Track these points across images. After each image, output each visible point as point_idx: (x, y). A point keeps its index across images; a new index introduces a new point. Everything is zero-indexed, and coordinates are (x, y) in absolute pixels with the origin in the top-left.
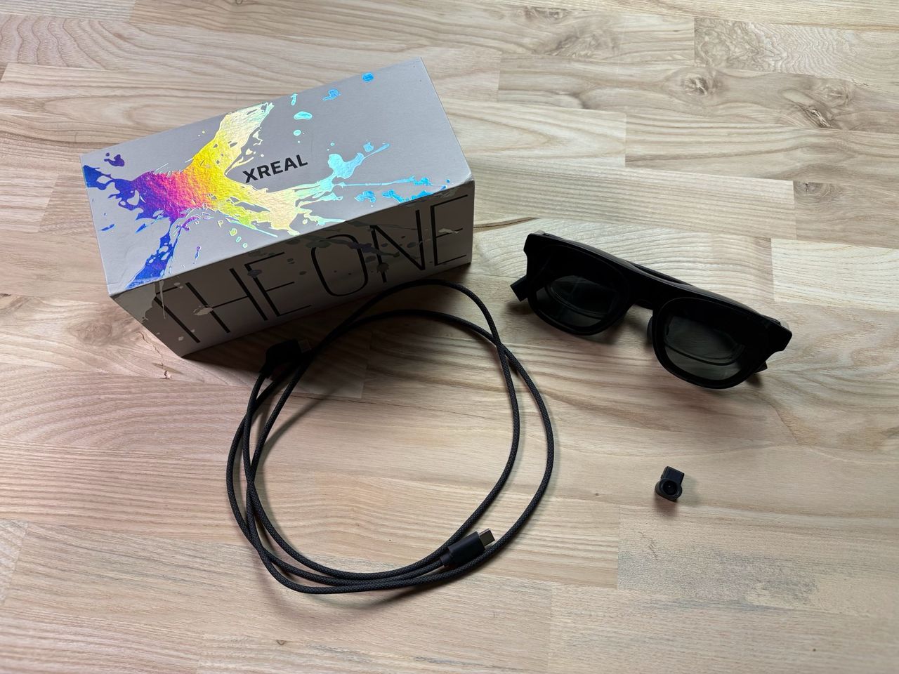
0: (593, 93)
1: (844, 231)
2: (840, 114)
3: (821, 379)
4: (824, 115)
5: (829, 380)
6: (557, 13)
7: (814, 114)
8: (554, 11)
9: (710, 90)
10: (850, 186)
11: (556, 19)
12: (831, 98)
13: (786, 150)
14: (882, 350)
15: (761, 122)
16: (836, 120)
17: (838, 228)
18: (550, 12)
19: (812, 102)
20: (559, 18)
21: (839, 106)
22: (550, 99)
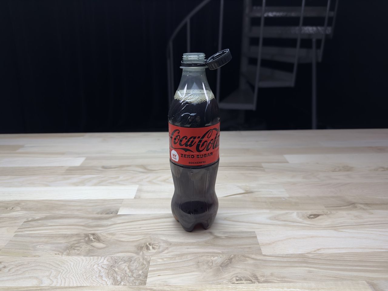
2: (80, 240)
4: (89, 239)
6: (237, 280)
7: (94, 239)
8: (240, 282)
9: (145, 245)
11: (237, 277)
13: (115, 224)
18: (242, 281)
20: (235, 277)
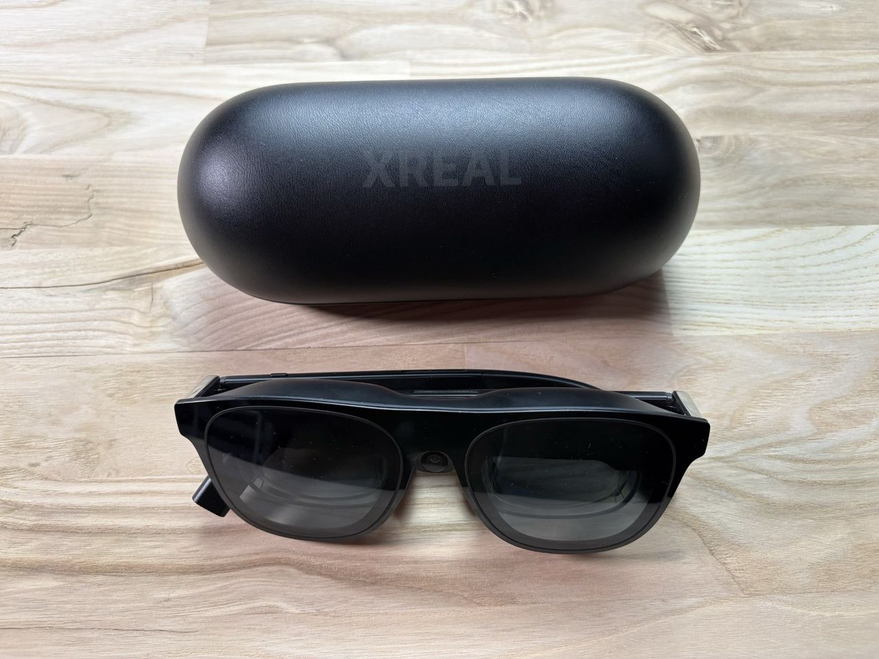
0: (356, 36)
1: (765, 206)
3: (765, 464)
5: (779, 466)
10: (764, 136)
12: (716, 9)
14: (857, 399)
15: (617, 53)
16: (729, 40)
17: (755, 203)
19: (690, 16)
21: (731, 18)
22: (288, 52)
